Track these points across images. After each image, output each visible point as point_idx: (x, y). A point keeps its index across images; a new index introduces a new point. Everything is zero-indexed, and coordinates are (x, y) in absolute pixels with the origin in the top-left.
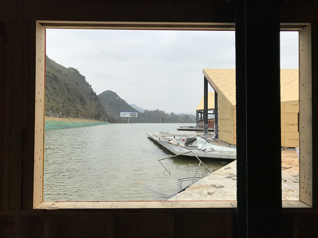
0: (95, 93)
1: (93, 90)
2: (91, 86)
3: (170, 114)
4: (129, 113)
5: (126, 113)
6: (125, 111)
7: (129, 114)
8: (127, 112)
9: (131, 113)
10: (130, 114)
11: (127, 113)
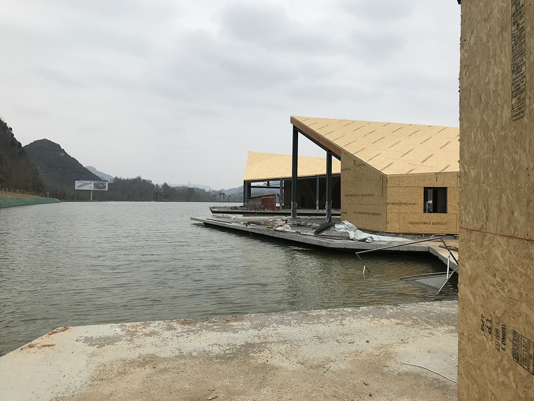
0: (20, 144)
1: (14, 137)
2: (11, 129)
3: (162, 186)
4: (93, 182)
5: (86, 182)
6: (84, 180)
7: (92, 185)
8: (88, 180)
9: (96, 182)
10: (94, 184)
11: (89, 182)
